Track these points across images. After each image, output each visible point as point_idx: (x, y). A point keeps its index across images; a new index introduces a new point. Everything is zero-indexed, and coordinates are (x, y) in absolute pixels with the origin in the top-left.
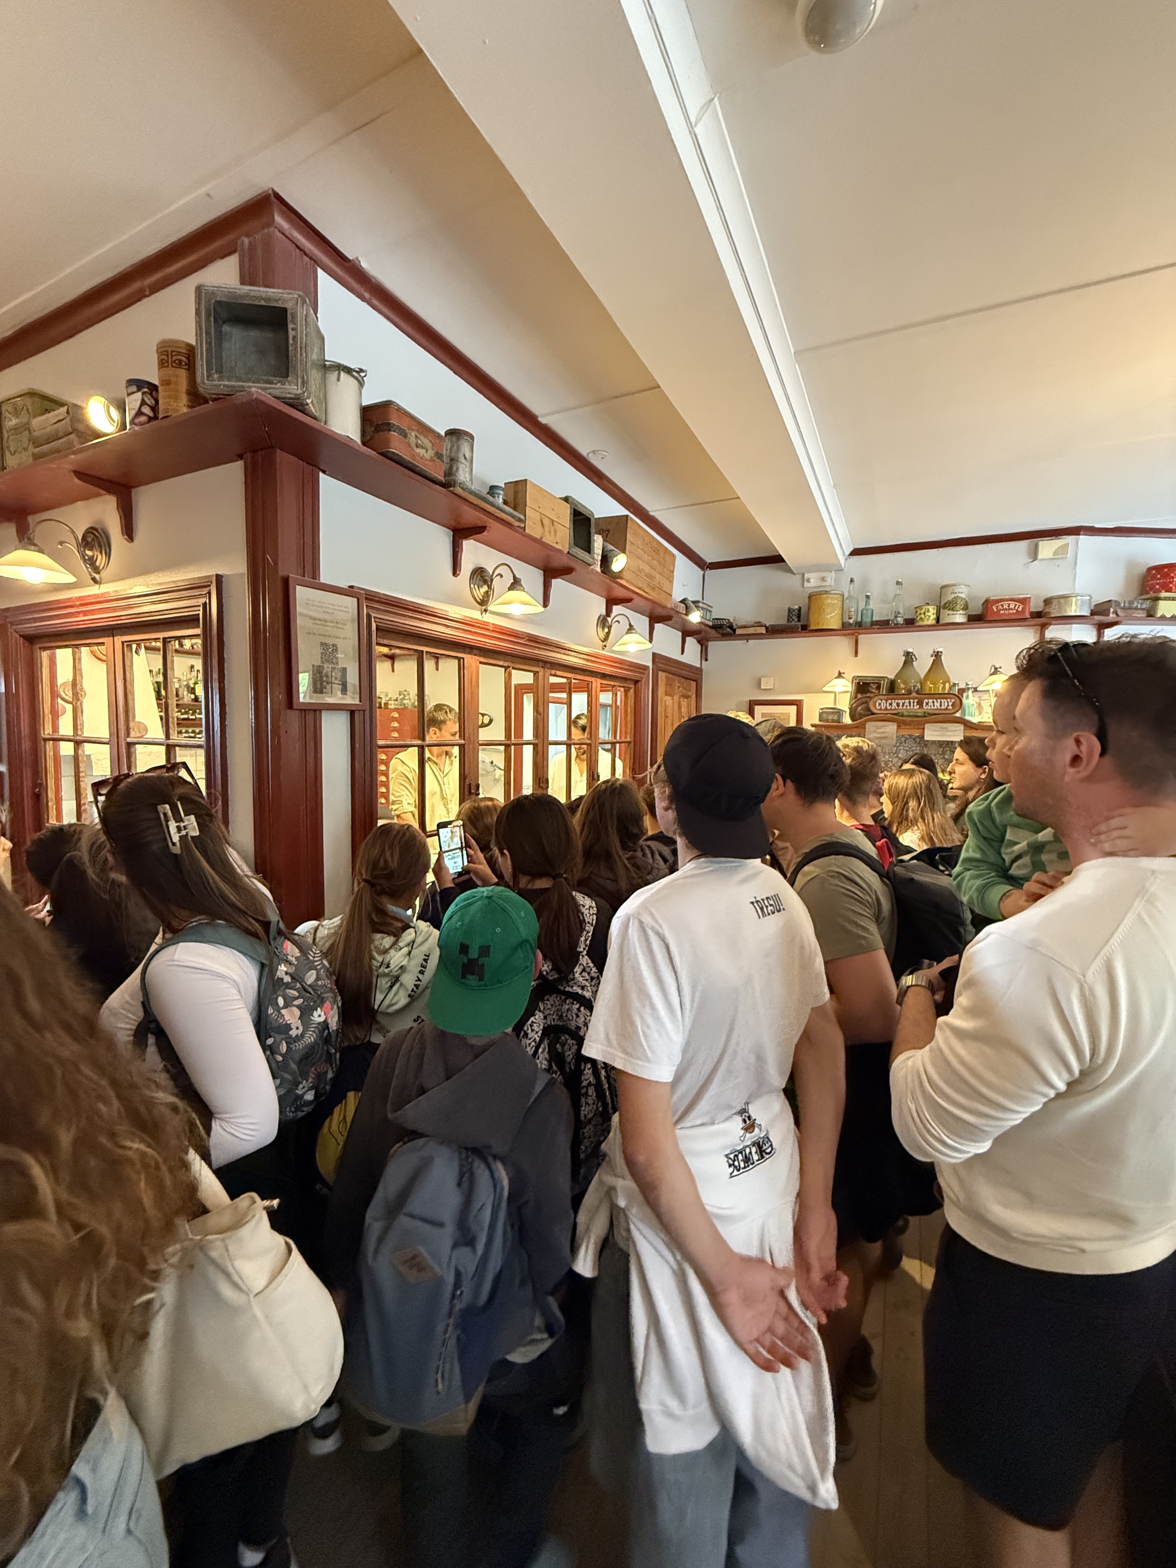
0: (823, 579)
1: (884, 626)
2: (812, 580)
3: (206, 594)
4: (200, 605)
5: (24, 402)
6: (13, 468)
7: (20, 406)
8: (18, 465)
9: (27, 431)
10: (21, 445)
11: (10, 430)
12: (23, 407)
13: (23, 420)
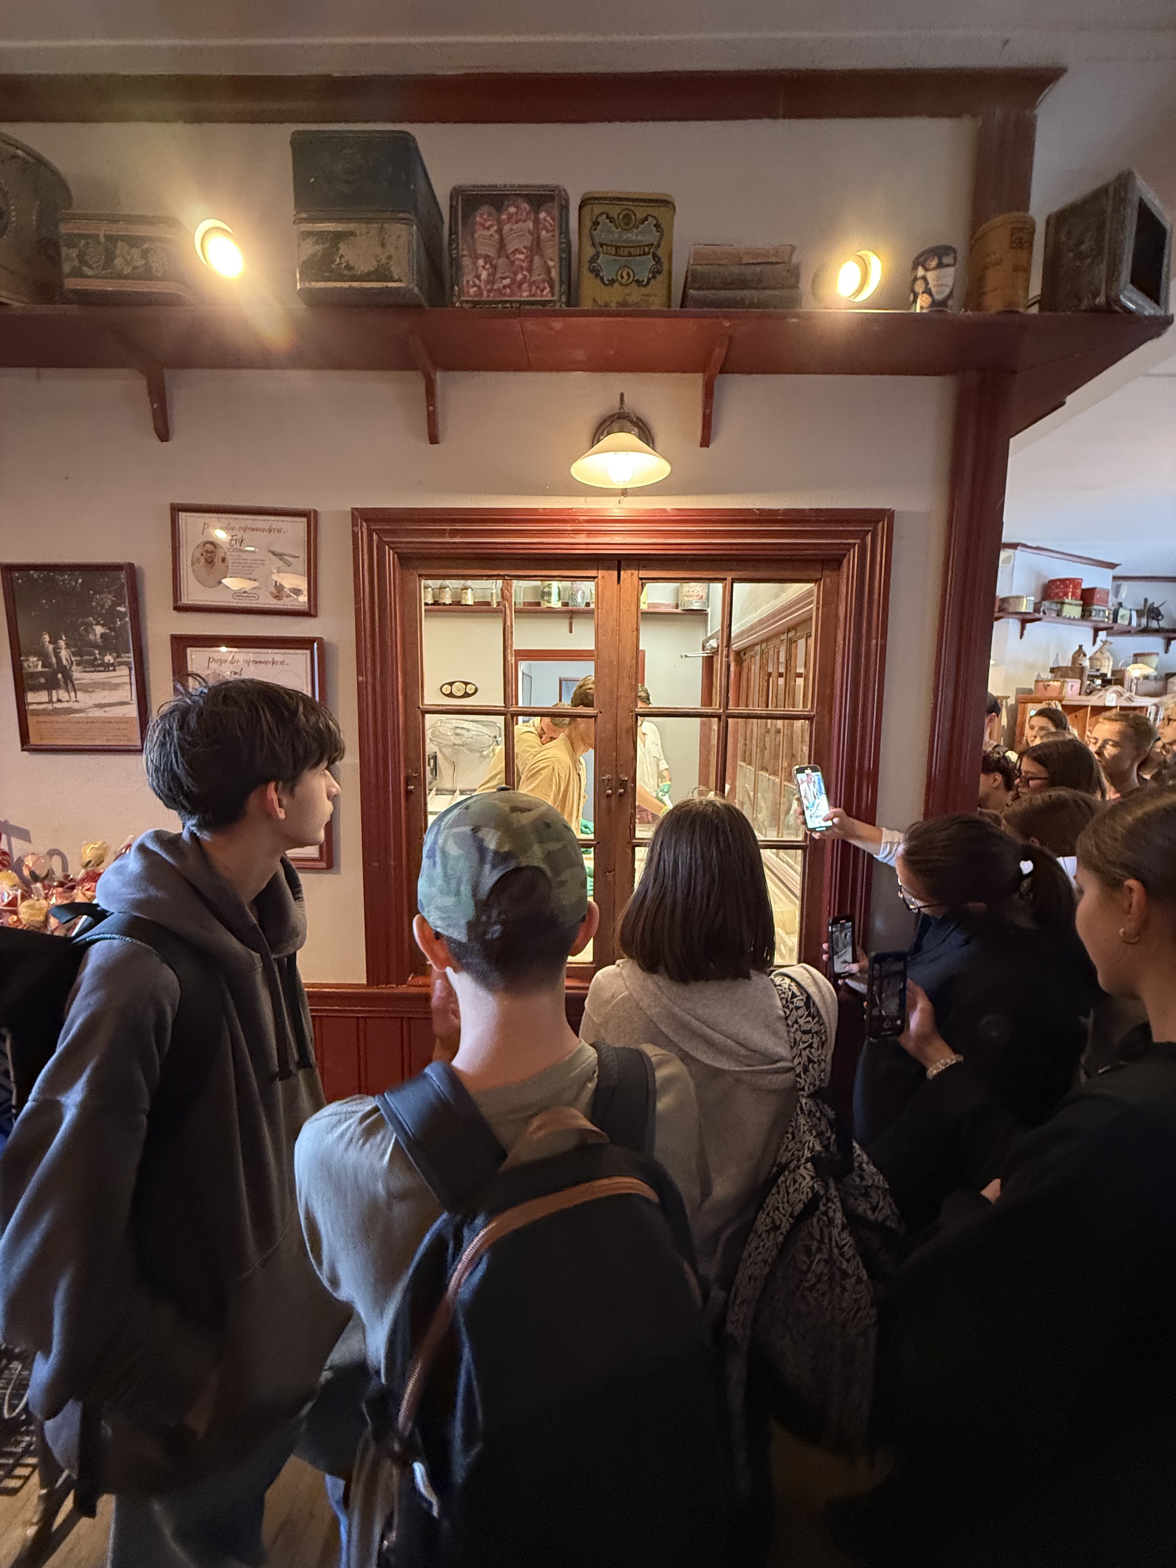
3: (868, 531)
4: (854, 544)
5: (650, 211)
6: (607, 305)
7: (640, 216)
8: (619, 304)
9: (650, 256)
10: (628, 274)
11: (601, 245)
12: (646, 219)
13: (640, 238)
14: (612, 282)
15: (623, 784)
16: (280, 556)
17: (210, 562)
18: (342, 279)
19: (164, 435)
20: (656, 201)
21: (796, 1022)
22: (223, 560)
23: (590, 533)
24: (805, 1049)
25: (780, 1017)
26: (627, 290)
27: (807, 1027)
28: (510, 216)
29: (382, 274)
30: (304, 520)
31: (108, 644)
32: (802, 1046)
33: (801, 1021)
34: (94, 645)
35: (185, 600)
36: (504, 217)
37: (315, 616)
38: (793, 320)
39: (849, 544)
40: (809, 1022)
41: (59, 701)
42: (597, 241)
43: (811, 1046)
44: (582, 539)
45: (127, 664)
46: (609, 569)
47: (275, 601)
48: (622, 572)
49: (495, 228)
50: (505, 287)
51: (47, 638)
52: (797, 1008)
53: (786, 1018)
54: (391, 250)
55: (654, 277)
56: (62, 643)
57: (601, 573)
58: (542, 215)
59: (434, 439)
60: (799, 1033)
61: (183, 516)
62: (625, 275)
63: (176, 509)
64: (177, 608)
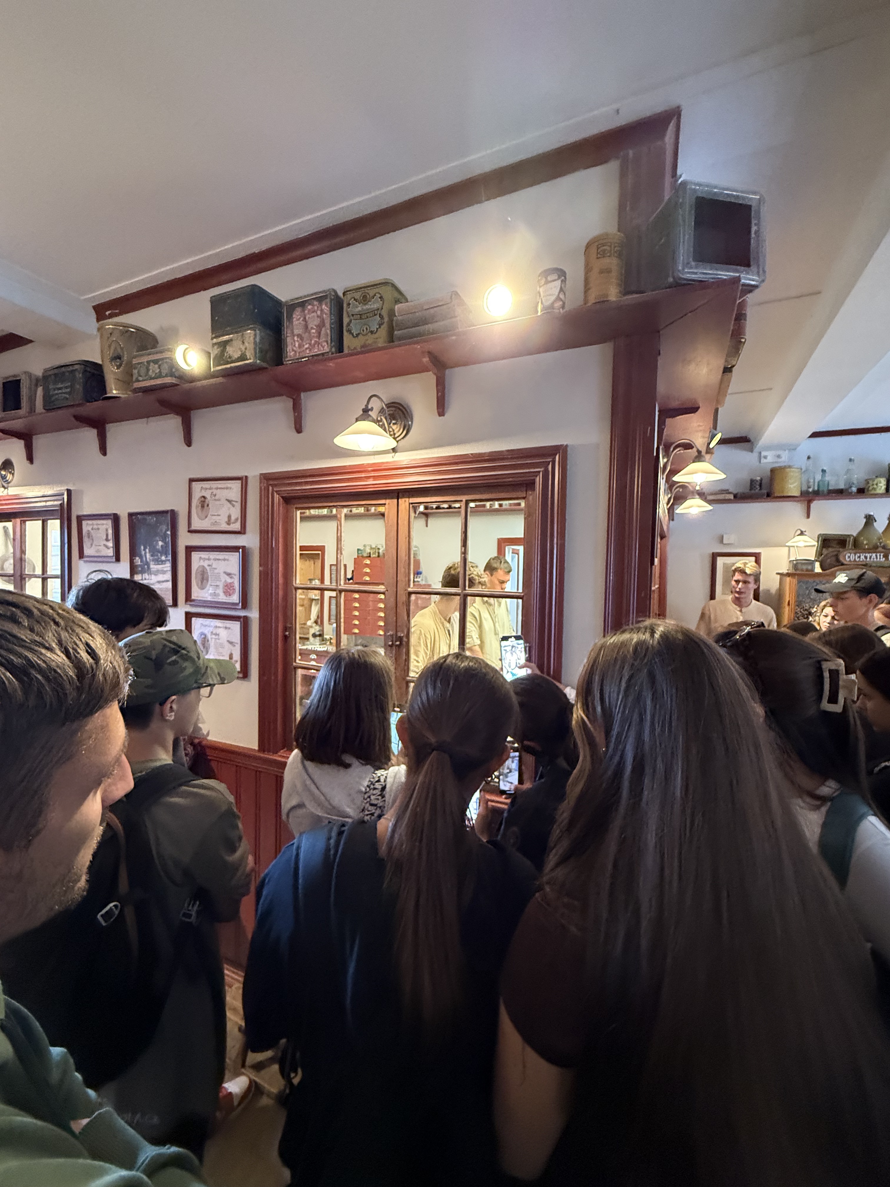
0: (779, 456)
1: (840, 493)
2: (769, 457)
3: (549, 462)
4: (539, 472)
5: (377, 290)
6: (355, 348)
7: (371, 294)
8: (362, 347)
9: (378, 316)
10: (367, 329)
11: (353, 315)
12: (375, 295)
13: (372, 307)
14: (357, 335)
15: (400, 639)
16: (229, 501)
17: (203, 506)
18: (228, 363)
19: (188, 442)
20: (380, 284)
21: (369, 797)
22: (208, 505)
23: (375, 478)
24: (367, 815)
25: (361, 792)
26: (366, 337)
27: (375, 802)
28: (309, 310)
29: (243, 358)
30: (240, 482)
31: (164, 552)
32: (367, 813)
33: (372, 797)
34: (159, 552)
35: (193, 528)
36: (306, 312)
37: (244, 533)
38: (454, 338)
39: (537, 472)
40: (378, 799)
41: (145, 579)
42: (350, 314)
43: (372, 814)
44: (371, 482)
45: (169, 560)
46: (392, 498)
47: (228, 526)
48: (400, 500)
49: (302, 319)
50: (306, 349)
51: (142, 548)
52: (375, 789)
53: (366, 793)
54: (246, 344)
55: (380, 327)
56: (147, 550)
57: (387, 501)
58: (324, 306)
59: (299, 430)
60: (368, 805)
61: (194, 483)
62: (365, 329)
63: (191, 480)
64: (189, 531)
